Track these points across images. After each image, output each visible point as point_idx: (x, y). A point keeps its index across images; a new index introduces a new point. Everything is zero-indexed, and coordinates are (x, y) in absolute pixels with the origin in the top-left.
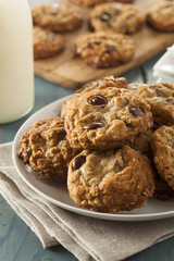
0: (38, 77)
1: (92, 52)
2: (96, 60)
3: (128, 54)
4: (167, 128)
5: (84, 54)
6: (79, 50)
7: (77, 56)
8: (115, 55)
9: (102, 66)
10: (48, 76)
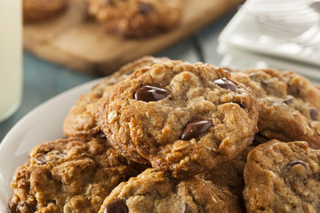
0: (28, 54)
1: (115, 12)
2: (122, 25)
3: (173, 17)
4: (277, 143)
5: (102, 15)
6: (93, 9)
7: (89, 20)
8: (153, 18)
9: (131, 35)
10: (43, 51)
